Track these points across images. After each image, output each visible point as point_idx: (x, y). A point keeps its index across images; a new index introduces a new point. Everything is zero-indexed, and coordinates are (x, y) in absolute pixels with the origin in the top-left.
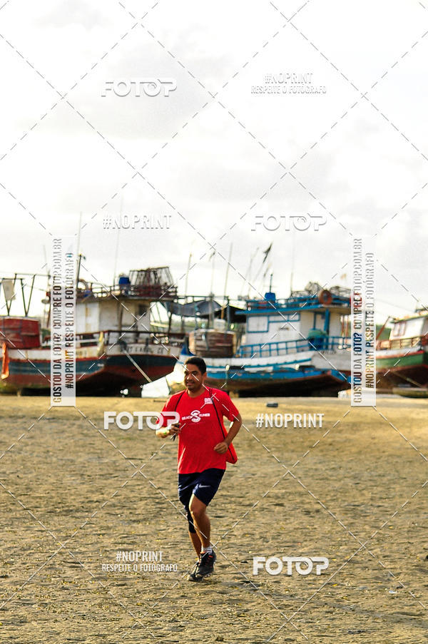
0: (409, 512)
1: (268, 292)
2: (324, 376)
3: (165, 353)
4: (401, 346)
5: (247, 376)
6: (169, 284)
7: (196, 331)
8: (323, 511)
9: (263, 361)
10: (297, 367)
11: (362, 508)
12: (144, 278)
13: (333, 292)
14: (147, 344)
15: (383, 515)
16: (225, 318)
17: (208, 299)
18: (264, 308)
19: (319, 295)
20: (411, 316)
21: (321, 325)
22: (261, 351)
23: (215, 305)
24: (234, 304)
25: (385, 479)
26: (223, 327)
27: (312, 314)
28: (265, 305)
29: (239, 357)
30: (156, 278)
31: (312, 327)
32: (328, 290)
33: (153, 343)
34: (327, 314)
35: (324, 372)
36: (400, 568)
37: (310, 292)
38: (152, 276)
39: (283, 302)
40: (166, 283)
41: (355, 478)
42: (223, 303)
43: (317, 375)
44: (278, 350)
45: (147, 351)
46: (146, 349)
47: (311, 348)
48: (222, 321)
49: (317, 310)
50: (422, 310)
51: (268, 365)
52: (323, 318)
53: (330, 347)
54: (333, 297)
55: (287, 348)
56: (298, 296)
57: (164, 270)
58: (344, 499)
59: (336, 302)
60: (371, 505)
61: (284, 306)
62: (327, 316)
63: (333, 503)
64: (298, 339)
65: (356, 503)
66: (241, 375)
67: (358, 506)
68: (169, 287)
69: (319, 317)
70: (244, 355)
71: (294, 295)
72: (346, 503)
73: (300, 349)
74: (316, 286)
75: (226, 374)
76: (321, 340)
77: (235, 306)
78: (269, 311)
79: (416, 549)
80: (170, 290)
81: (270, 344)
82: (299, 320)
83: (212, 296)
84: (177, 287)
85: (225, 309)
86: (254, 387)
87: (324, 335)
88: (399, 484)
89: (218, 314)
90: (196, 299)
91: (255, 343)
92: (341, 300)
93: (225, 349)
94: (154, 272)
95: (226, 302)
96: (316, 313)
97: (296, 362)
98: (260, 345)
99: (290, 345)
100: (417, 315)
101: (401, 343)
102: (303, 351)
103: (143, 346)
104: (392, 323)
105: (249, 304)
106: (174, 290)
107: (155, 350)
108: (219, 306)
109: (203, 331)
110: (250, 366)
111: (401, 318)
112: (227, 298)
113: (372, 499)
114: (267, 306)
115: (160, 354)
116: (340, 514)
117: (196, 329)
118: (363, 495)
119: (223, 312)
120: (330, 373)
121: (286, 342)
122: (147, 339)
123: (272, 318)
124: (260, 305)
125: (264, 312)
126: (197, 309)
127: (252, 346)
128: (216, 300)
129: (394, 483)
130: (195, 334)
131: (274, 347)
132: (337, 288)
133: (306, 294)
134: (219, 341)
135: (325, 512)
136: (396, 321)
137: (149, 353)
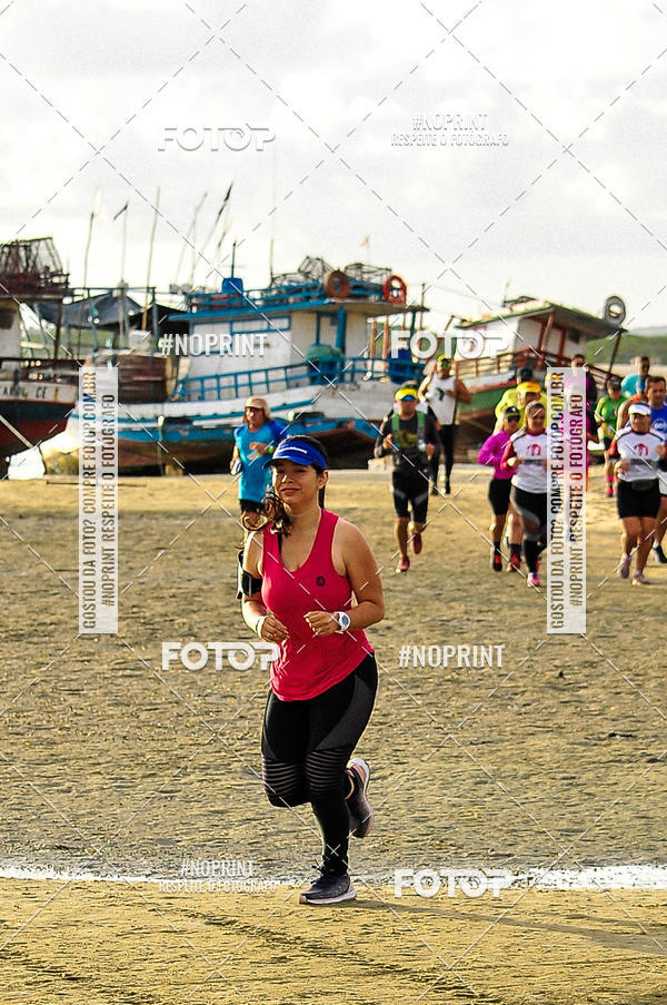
0: (527, 627)
1: (228, 276)
2: (342, 430)
3: (49, 397)
4: (477, 372)
5: (199, 435)
6: (52, 269)
7: (96, 355)
8: (396, 627)
9: (224, 407)
10: (290, 415)
11: (454, 623)
12: (7, 258)
13: (352, 273)
14: (16, 381)
15: (488, 631)
16: (149, 327)
17: (116, 294)
18: (221, 307)
19: (324, 280)
20: (495, 314)
21: (330, 337)
22: (219, 389)
23: (128, 304)
24: (164, 300)
25: (481, 588)
26: (146, 345)
27: (314, 316)
28: (225, 302)
29: (178, 401)
30: (28, 258)
31: (314, 341)
32: (342, 270)
33: (26, 379)
34: (341, 316)
35: (341, 423)
36: (524, 686)
37: (307, 275)
38: (22, 253)
39: (257, 295)
40: (47, 268)
41: (433, 587)
42: (143, 300)
43: (329, 429)
44: (250, 385)
45: (17, 394)
46: (14, 390)
47: (313, 381)
48: (145, 334)
49: (323, 309)
50: (516, 302)
51: (234, 414)
52: (333, 324)
53: (348, 377)
54: (352, 284)
55: (267, 382)
56: (286, 283)
57: (42, 243)
58: (423, 613)
59: (356, 292)
60: (468, 620)
61: (258, 303)
62: (340, 319)
63: (409, 618)
64: (288, 363)
65: (445, 618)
66: (187, 433)
67: (448, 621)
68: (53, 275)
69: (325, 321)
70: (185, 397)
71: (278, 282)
72: (428, 619)
73: (292, 383)
74: (319, 264)
75: (160, 433)
76: (331, 365)
77: (166, 305)
78: (232, 314)
79: (543, 667)
80: (56, 280)
81: (235, 375)
82: (288, 329)
83: (123, 288)
84: (68, 275)
85: (150, 311)
86: (212, 455)
87: (337, 355)
88: (504, 593)
89: (136, 321)
90: (93, 293)
91: (209, 374)
92: (366, 289)
93: (151, 386)
94: (25, 247)
95: (150, 298)
96: (320, 314)
97: (285, 407)
98: (217, 377)
99: (272, 375)
100: (506, 312)
101: (477, 366)
102: (297, 386)
103: (9, 384)
104: (457, 327)
105: (194, 301)
106: (63, 279)
107: (31, 391)
108: (136, 305)
109: (109, 353)
110: (199, 417)
111: (476, 319)
112: (152, 290)
113: (466, 613)
114: (228, 305)
115: (40, 399)
116: (424, 631)
117: (96, 351)
118: (451, 608)
119: (145, 317)
120: (351, 426)
121: (266, 371)
122: (16, 372)
123: (238, 327)
124: (214, 303)
125: (223, 314)
126: (96, 313)
127: (202, 379)
128: (129, 294)
129: (497, 593)
130: (94, 359)
131: (243, 379)
132: (359, 266)
133: (301, 278)
134: (140, 372)
135: (401, 629)
136: (465, 324)
137: (21, 398)
